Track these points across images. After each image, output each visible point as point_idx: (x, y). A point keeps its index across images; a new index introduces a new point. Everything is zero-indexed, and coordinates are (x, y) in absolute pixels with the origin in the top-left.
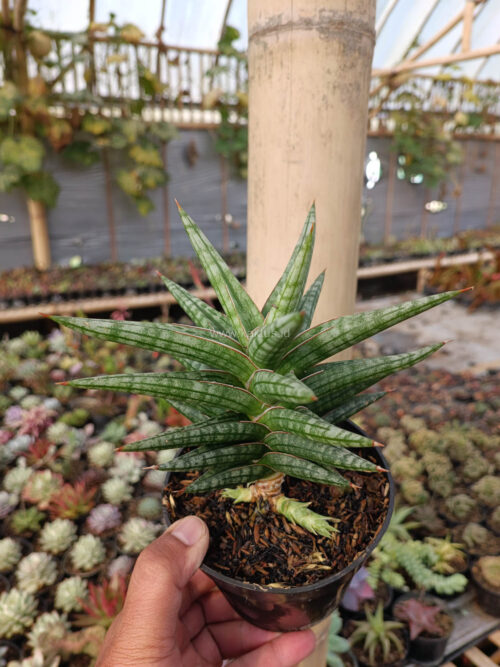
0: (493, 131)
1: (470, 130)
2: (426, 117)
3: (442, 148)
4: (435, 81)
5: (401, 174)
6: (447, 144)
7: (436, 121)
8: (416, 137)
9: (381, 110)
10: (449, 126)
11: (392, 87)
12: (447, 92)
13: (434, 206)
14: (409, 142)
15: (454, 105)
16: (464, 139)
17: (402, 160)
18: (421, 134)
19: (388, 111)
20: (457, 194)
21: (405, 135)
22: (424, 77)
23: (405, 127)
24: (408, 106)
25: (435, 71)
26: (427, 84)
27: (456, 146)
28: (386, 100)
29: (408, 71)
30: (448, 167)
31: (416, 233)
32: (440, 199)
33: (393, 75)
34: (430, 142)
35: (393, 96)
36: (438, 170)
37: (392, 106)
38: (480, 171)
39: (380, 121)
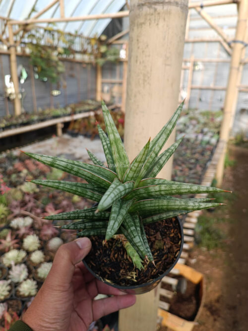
0: (74, 57)
1: (64, 56)
2: (44, 48)
3: (54, 64)
4: (45, 30)
5: (37, 76)
6: (56, 62)
7: (49, 51)
8: (41, 57)
9: (21, 43)
10: (55, 53)
11: (25, 31)
12: (51, 36)
13: (56, 93)
14: (39, 60)
15: (55, 43)
16: (63, 60)
17: (36, 69)
18: (44, 56)
19: (24, 43)
20: (65, 87)
21: (36, 56)
22: (40, 28)
23: (35, 52)
24: (35, 42)
25: (45, 25)
26: (42, 31)
27: (60, 63)
28: (22, 37)
29: (33, 23)
30: (59, 73)
31: (49, 105)
32: (58, 89)
33: (27, 25)
34: (48, 60)
35: (26, 35)
36: (54, 75)
37: (26, 40)
38: (72, 76)
39: (22, 48)
